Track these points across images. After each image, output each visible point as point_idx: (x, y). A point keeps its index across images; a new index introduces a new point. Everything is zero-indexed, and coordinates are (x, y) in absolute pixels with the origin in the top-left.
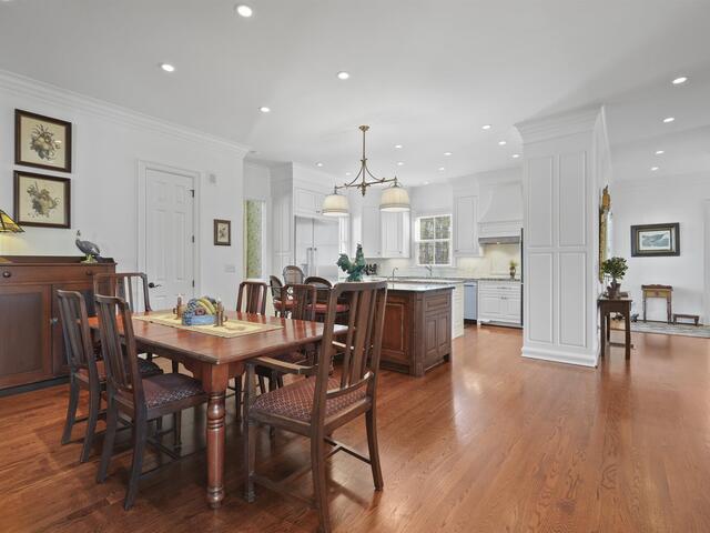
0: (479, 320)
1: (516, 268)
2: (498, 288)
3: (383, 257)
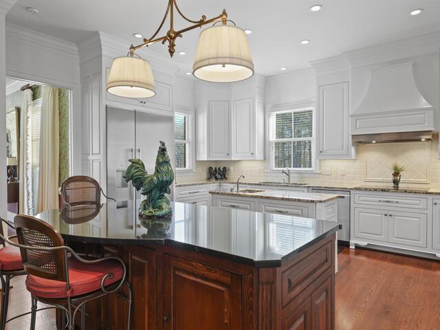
0: (353, 242)
1: (401, 173)
2: (380, 201)
3: (233, 159)
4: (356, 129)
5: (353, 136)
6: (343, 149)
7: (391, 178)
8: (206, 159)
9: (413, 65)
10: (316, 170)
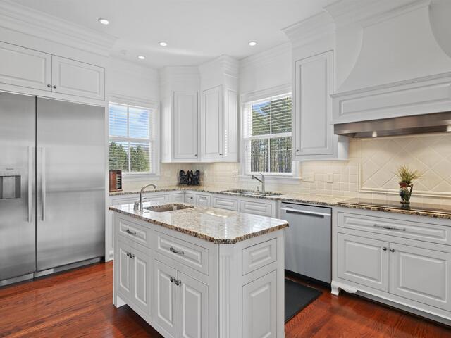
0: (336, 285)
1: (413, 182)
2: (375, 226)
3: (202, 161)
4: (340, 115)
5: (335, 125)
6: (326, 146)
7: (398, 189)
8: (170, 162)
9: (430, 7)
10: (296, 176)
